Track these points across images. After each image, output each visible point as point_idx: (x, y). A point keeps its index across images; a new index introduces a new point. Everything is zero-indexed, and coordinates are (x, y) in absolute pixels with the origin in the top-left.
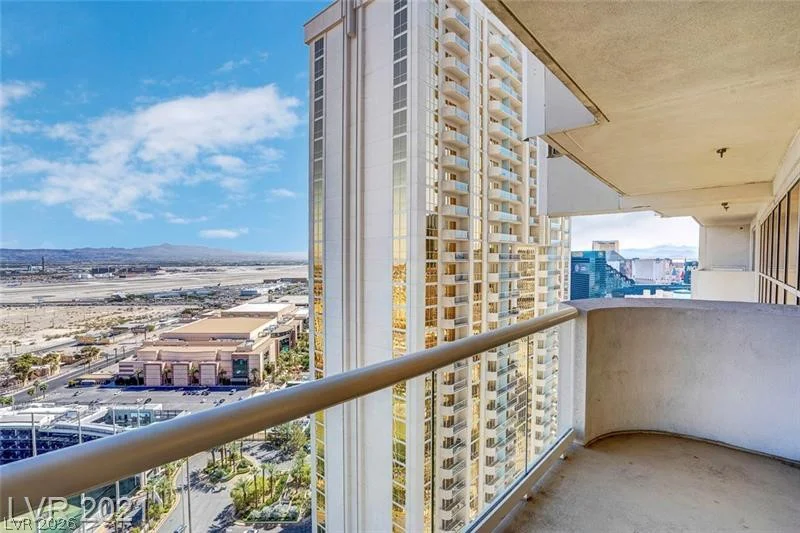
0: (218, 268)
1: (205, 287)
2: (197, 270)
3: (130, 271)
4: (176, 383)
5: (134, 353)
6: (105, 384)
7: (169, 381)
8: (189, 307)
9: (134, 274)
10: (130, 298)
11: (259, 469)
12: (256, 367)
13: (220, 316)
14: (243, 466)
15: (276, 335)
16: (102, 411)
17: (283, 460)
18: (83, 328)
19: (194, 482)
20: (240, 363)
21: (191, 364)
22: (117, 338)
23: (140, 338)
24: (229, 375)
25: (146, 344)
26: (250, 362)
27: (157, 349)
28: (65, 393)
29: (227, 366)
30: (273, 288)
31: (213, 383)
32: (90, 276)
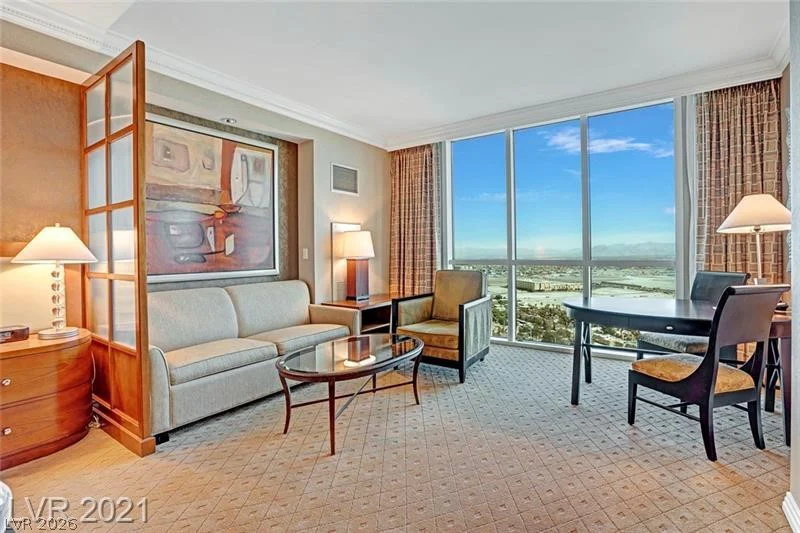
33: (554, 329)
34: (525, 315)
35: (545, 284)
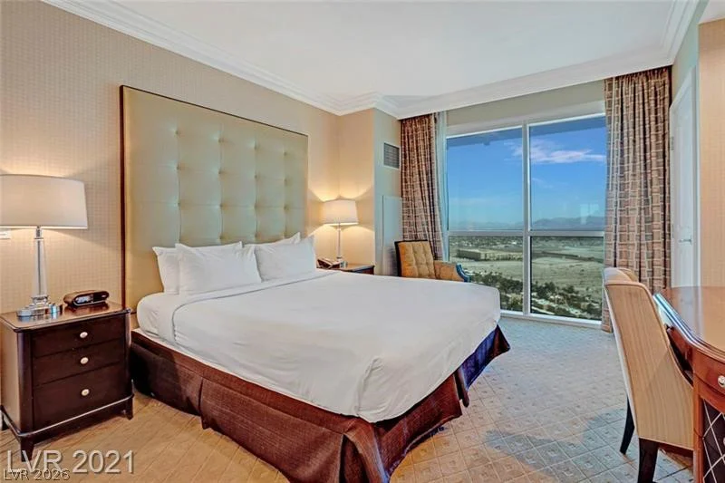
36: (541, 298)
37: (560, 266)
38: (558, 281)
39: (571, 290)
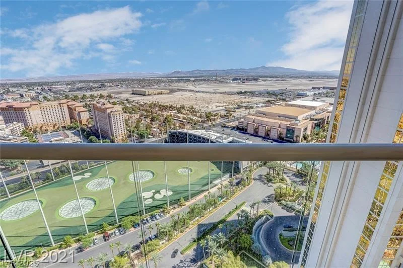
0: (287, 79)
1: (279, 89)
2: (277, 80)
3: (247, 79)
4: (260, 134)
5: (244, 118)
6: (233, 128)
7: (257, 132)
8: (270, 99)
9: (248, 81)
10: (246, 92)
11: (289, 184)
12: (298, 134)
13: (284, 105)
14: (282, 180)
15: (313, 120)
16: (231, 139)
17: (302, 184)
18: (228, 104)
19: (260, 178)
20: (290, 131)
21: (267, 127)
22: (239, 110)
23: (248, 111)
24: (284, 136)
25: (249, 114)
26: (296, 132)
27: (253, 117)
28: (219, 129)
29: (284, 131)
30: (317, 92)
31: (276, 138)
32: (232, 82)
33: (156, 114)
34: (141, 108)
35: (151, 91)
36: (179, 113)
37: (186, 96)
38: (186, 103)
39: (192, 108)
